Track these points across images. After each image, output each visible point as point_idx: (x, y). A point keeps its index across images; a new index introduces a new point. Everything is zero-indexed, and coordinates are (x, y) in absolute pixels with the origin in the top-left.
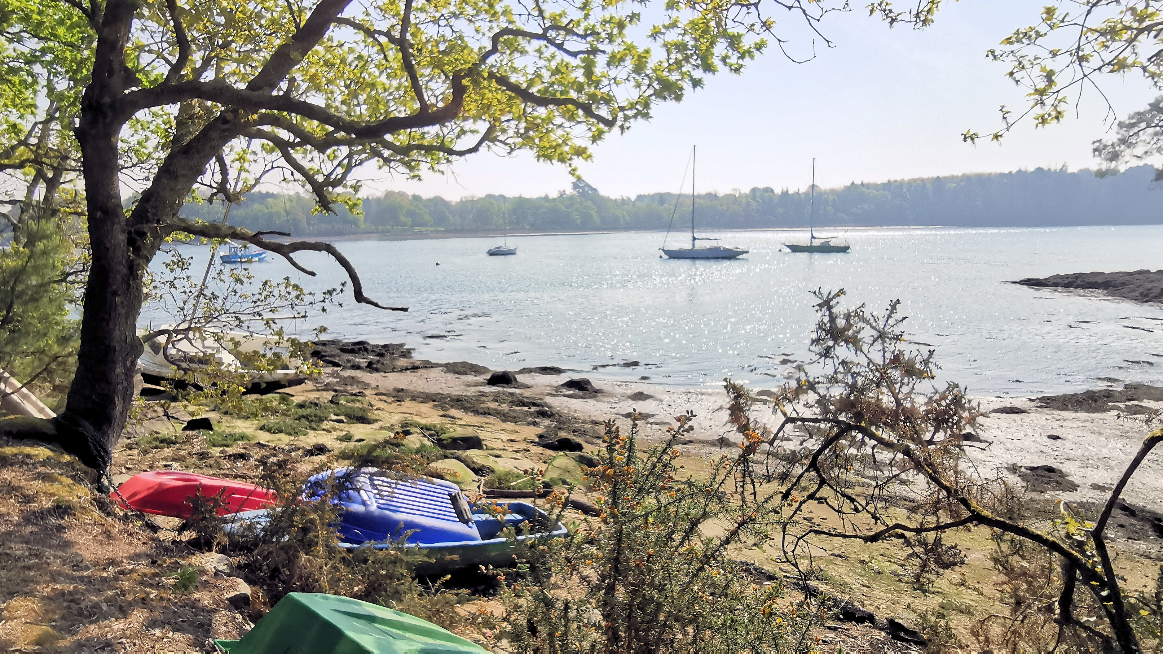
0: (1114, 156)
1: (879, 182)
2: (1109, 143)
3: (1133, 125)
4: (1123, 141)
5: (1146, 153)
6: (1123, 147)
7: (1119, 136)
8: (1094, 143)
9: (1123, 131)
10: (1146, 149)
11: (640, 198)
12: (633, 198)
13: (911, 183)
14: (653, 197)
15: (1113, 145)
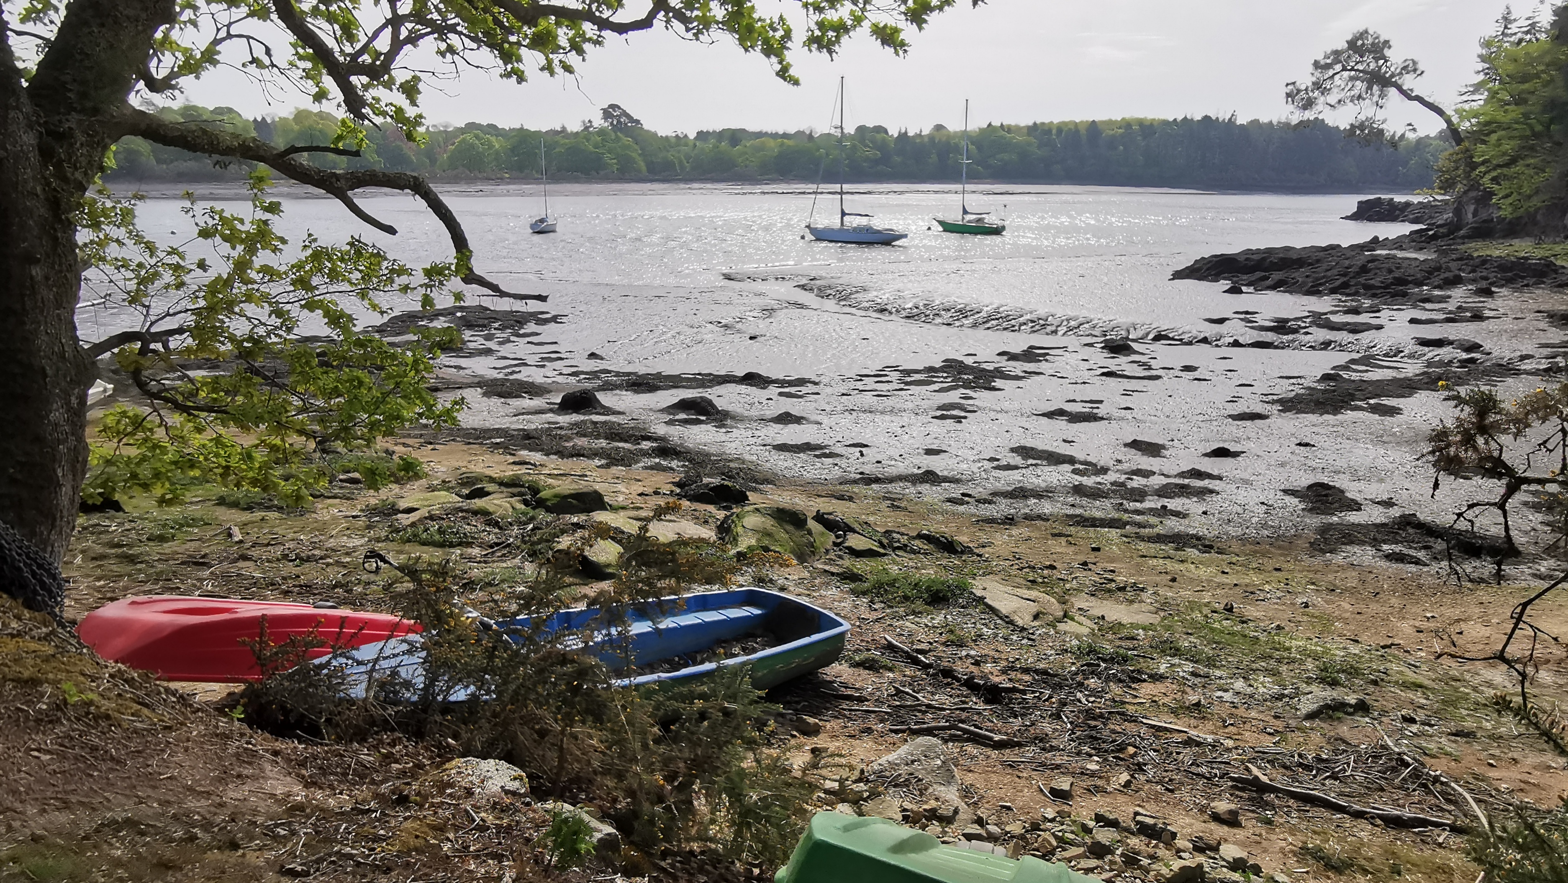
0: (1309, 104)
1: (1023, 124)
2: (1303, 87)
3: (1328, 66)
4: (1317, 85)
5: (1340, 101)
6: (1317, 93)
7: (1314, 79)
8: (1287, 85)
9: (1318, 74)
10: (1339, 97)
11: (702, 135)
12: (692, 136)
13: (1061, 128)
14: (721, 135)
15: (1306, 90)
